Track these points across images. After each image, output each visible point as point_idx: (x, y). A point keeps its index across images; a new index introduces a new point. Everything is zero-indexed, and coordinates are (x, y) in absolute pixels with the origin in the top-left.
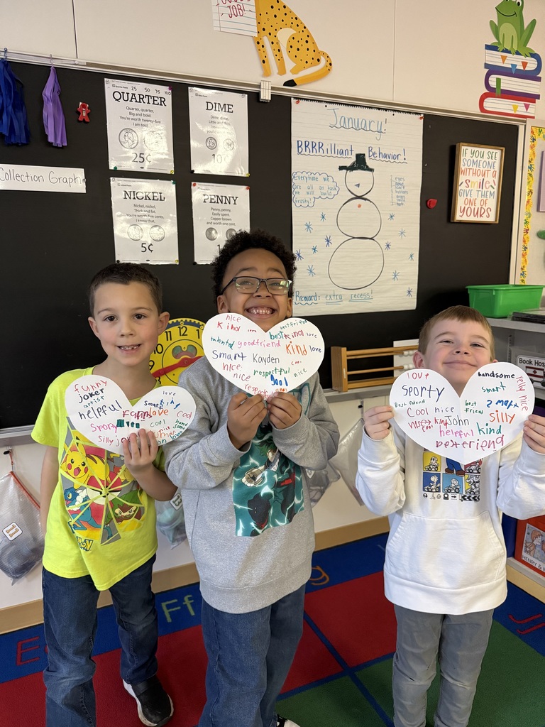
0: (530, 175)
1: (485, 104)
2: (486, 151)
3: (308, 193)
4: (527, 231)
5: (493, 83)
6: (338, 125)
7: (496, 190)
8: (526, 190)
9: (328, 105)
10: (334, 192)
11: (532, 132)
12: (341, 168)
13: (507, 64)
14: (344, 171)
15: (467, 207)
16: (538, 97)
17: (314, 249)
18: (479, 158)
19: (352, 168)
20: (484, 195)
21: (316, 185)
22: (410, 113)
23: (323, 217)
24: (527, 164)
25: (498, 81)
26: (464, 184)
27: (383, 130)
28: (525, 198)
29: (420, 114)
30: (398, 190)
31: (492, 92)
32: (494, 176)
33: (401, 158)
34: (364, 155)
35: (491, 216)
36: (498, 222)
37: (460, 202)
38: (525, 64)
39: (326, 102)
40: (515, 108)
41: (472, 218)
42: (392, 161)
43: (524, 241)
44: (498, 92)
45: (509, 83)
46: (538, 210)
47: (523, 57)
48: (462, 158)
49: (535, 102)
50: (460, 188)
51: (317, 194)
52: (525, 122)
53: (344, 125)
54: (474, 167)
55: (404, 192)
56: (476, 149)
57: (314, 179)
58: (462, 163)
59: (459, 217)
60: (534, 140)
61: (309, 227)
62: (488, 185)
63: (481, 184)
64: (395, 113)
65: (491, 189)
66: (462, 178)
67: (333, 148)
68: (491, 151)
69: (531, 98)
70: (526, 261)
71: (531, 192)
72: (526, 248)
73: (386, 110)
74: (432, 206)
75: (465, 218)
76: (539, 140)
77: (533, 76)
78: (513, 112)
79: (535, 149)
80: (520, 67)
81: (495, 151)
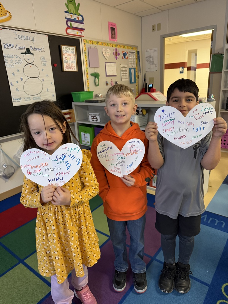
0: (85, 55)
1: (68, 31)
2: (70, 47)
3: (11, 62)
4: (87, 74)
5: (69, 24)
6: (18, 38)
7: (75, 60)
8: (85, 60)
9: (13, 31)
10: (21, 62)
11: (84, 41)
12: (22, 53)
13: (73, 18)
14: (23, 54)
15: (67, 66)
16: (84, 29)
17: (17, 82)
18: (68, 50)
19: (25, 53)
20: (72, 62)
21: (13, 60)
22: (43, 34)
23: (18, 71)
24: (84, 52)
25: (71, 24)
26: (65, 59)
27: (34, 40)
28: (85, 63)
29: (46, 34)
30: (43, 61)
31: (69, 27)
32: (74, 56)
33: (42, 50)
34: (29, 49)
35: (75, 69)
36: (78, 71)
37: (65, 65)
38: (78, 18)
39: (12, 30)
40: (78, 33)
41: (69, 70)
42: (39, 51)
43: (87, 77)
44: (71, 27)
45: (74, 25)
46: (90, 67)
47: (77, 16)
48: (63, 50)
49: (83, 31)
50: (64, 60)
51: (15, 62)
52: (81, 38)
53: (20, 38)
54: (67, 53)
55: (45, 62)
56: (67, 47)
57: (12, 57)
58: (63, 52)
59: (65, 70)
60: (85, 44)
61: (13, 74)
62: (73, 59)
63: (71, 59)
64: (38, 34)
65: (74, 60)
66: (64, 57)
67: (17, 46)
68: (72, 47)
69: (82, 30)
70: (88, 83)
71: (86, 61)
72: (88, 79)
73: (34, 33)
74: (56, 66)
75: (67, 70)
76: (86, 43)
77: (82, 22)
78: (77, 34)
79: (86, 47)
80: (77, 19)
81: (73, 48)
